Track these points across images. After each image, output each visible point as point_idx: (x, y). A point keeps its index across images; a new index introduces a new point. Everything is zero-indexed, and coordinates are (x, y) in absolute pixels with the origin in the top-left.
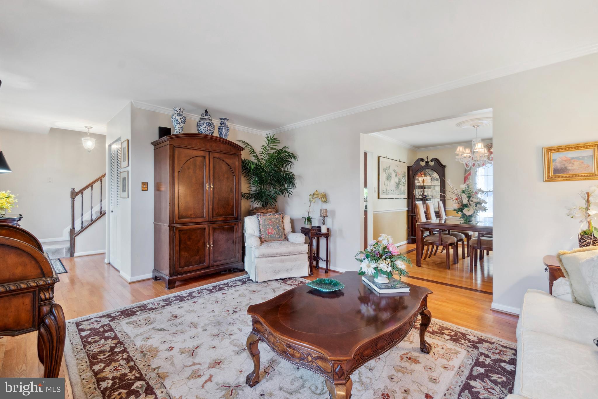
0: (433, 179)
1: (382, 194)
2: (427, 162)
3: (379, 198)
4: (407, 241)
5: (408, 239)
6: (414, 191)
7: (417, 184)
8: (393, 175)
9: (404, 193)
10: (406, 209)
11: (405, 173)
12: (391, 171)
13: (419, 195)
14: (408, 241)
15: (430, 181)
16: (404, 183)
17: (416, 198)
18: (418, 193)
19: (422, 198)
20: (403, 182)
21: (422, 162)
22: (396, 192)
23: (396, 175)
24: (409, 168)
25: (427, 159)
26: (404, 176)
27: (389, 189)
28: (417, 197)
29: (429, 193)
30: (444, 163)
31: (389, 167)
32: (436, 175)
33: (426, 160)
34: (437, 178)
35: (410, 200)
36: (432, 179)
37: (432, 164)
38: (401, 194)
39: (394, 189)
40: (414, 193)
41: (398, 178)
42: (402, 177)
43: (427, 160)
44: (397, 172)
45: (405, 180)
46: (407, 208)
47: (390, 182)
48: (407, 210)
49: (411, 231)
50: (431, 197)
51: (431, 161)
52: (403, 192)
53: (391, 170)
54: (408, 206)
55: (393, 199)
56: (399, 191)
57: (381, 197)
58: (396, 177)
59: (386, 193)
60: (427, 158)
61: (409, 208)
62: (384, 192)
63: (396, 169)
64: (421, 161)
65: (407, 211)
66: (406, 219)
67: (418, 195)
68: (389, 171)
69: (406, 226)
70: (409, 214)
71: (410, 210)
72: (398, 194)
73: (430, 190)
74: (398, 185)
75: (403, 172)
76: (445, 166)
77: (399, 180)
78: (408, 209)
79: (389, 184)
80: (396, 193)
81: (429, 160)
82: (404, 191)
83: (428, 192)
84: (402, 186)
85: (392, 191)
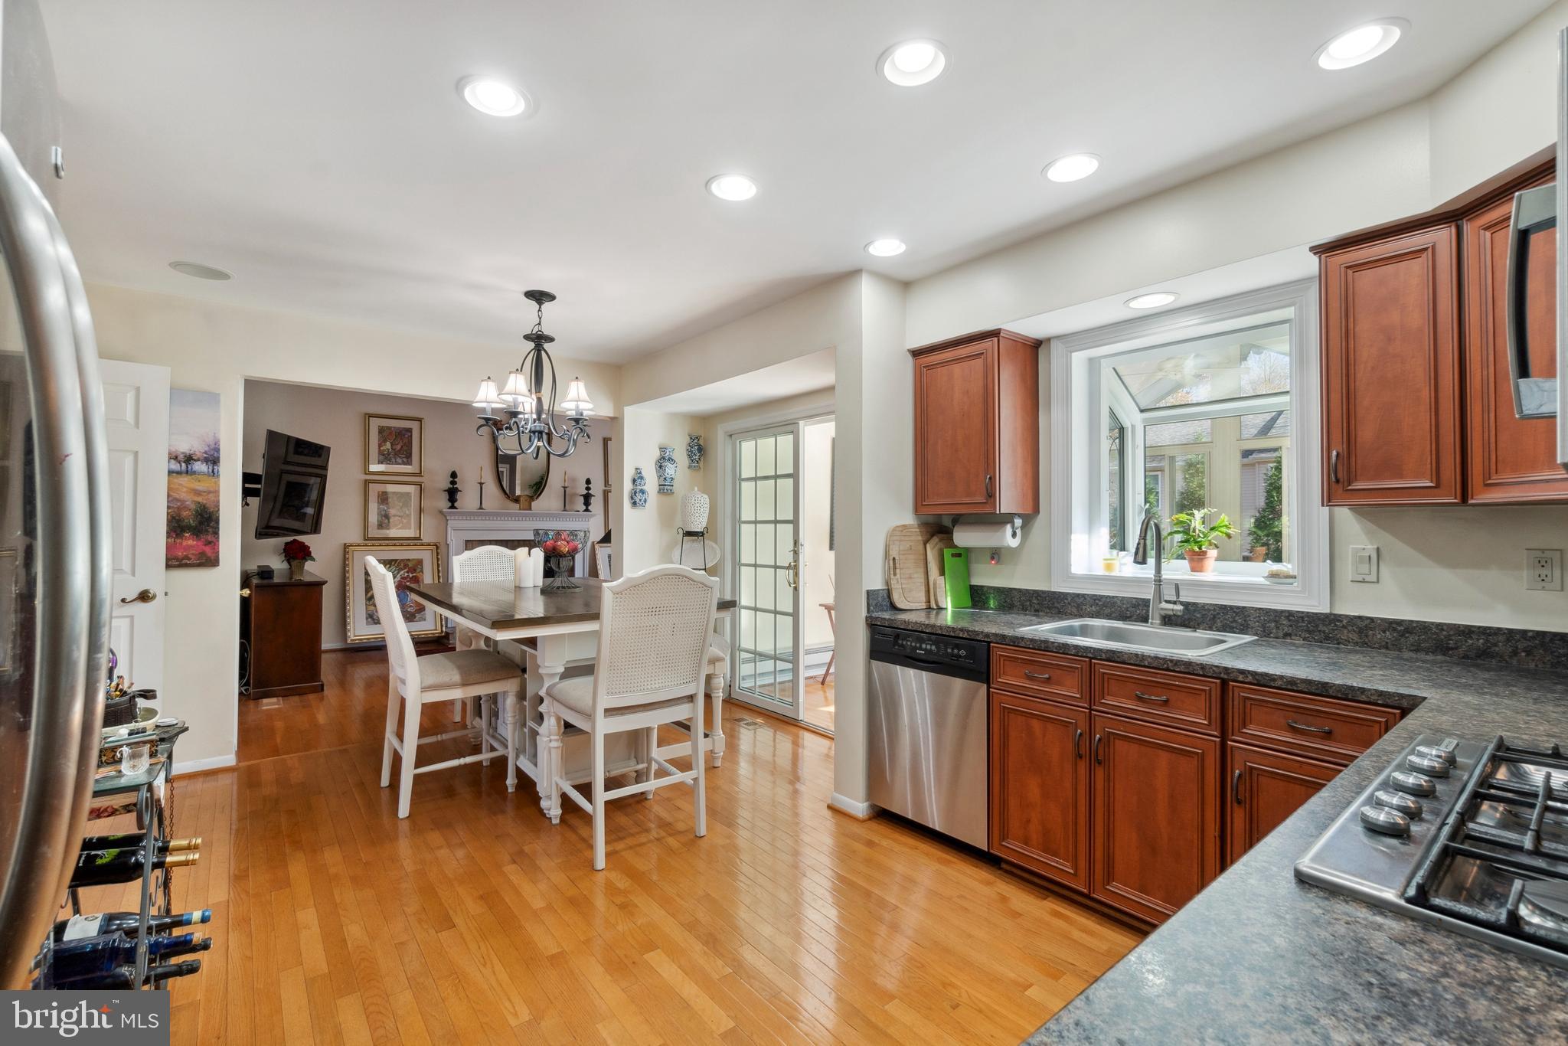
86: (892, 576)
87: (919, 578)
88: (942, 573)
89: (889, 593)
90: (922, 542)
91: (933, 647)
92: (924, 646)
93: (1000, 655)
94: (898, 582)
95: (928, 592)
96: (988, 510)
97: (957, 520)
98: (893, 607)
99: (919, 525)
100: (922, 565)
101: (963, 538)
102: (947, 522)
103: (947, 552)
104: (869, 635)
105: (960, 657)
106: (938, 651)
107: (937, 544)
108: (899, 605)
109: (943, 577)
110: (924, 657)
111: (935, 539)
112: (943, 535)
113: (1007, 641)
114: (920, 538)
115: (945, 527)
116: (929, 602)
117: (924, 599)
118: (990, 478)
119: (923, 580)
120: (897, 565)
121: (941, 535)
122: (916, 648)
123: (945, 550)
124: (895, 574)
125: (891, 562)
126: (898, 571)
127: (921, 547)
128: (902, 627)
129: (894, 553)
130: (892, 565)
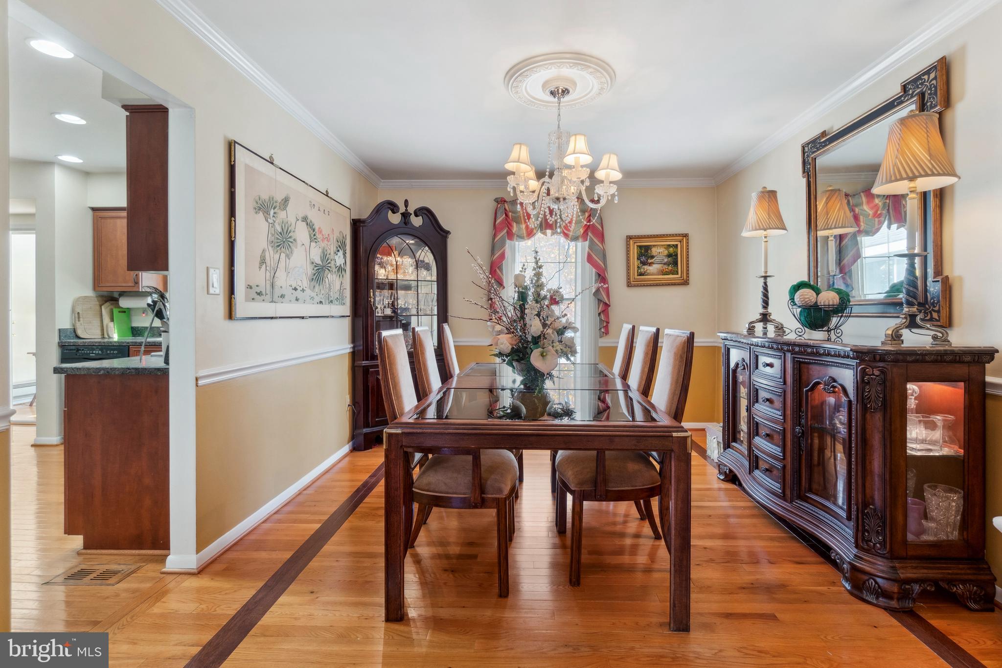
0: (419, 263)
1: (247, 300)
2: (406, 215)
3: (230, 315)
4: (351, 443)
5: (353, 437)
6: (372, 294)
7: (381, 274)
8: (301, 233)
9: (340, 300)
10: (346, 348)
11: (344, 238)
12: (292, 219)
13: (385, 307)
14: (353, 444)
15: (411, 269)
16: (340, 269)
17: (377, 315)
18: (381, 302)
19: (393, 315)
20: (338, 265)
21: (394, 212)
22: (313, 294)
23: (313, 238)
24: (356, 225)
25: (406, 206)
26: (341, 246)
27: (282, 280)
28: (379, 313)
29: (411, 301)
30: (445, 224)
31: (286, 201)
32: (426, 255)
33: (402, 209)
34: (428, 264)
35: (360, 322)
36: (417, 264)
37: (417, 222)
38: (331, 302)
39: (305, 283)
40: (372, 300)
41: (320, 250)
42: (333, 249)
43: (406, 210)
44: (316, 227)
45: (343, 259)
46: (352, 346)
47: (288, 256)
48: (351, 350)
49: (362, 412)
50: (414, 312)
51: (416, 215)
52: (337, 295)
53: (291, 214)
54: (354, 340)
55: (303, 318)
56: (323, 292)
57: (239, 312)
58: (313, 244)
59: (268, 297)
60: (406, 203)
61: (358, 344)
62: (259, 294)
63: (313, 216)
64: (390, 211)
65: (350, 354)
66: (347, 379)
67: (382, 307)
68: (282, 215)
69: (347, 399)
70: (358, 363)
71: (358, 351)
72: (321, 302)
73: (411, 293)
74: (319, 272)
75: (337, 234)
76: (448, 233)
77: (324, 256)
78: (354, 348)
79: (282, 265)
80: (312, 298)
81: (411, 210)
82: (342, 291)
83: (405, 300)
84: (334, 276)
85: (295, 289)
86: (77, 322)
87: (97, 322)
88: (112, 320)
89: (75, 331)
90: (99, 305)
91: (100, 352)
92: (94, 352)
93: (135, 351)
94: (81, 325)
95: (102, 330)
96: (135, 289)
97: (122, 294)
98: (78, 337)
99: (96, 296)
100: (99, 316)
101: (124, 303)
102: (116, 295)
103: (116, 311)
104: (60, 351)
105: (115, 354)
106: (102, 353)
107: (109, 306)
108: (82, 336)
109: (112, 323)
110: (94, 357)
111: (108, 304)
112: (113, 302)
113: (137, 344)
114: (98, 303)
115: (116, 298)
116: (103, 335)
117: (100, 333)
118: (136, 275)
119: (99, 324)
120: (81, 316)
121: (111, 302)
122: (90, 353)
123: (114, 309)
124: (79, 321)
125: (77, 315)
126: (81, 319)
127: (98, 308)
128: (82, 345)
129: (78, 310)
130: (77, 316)
